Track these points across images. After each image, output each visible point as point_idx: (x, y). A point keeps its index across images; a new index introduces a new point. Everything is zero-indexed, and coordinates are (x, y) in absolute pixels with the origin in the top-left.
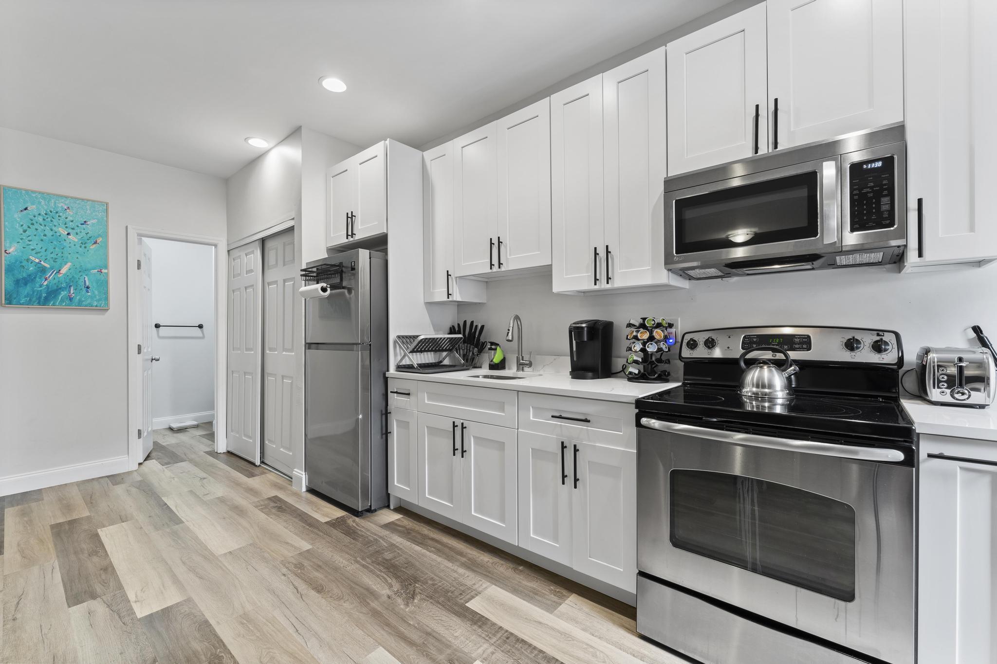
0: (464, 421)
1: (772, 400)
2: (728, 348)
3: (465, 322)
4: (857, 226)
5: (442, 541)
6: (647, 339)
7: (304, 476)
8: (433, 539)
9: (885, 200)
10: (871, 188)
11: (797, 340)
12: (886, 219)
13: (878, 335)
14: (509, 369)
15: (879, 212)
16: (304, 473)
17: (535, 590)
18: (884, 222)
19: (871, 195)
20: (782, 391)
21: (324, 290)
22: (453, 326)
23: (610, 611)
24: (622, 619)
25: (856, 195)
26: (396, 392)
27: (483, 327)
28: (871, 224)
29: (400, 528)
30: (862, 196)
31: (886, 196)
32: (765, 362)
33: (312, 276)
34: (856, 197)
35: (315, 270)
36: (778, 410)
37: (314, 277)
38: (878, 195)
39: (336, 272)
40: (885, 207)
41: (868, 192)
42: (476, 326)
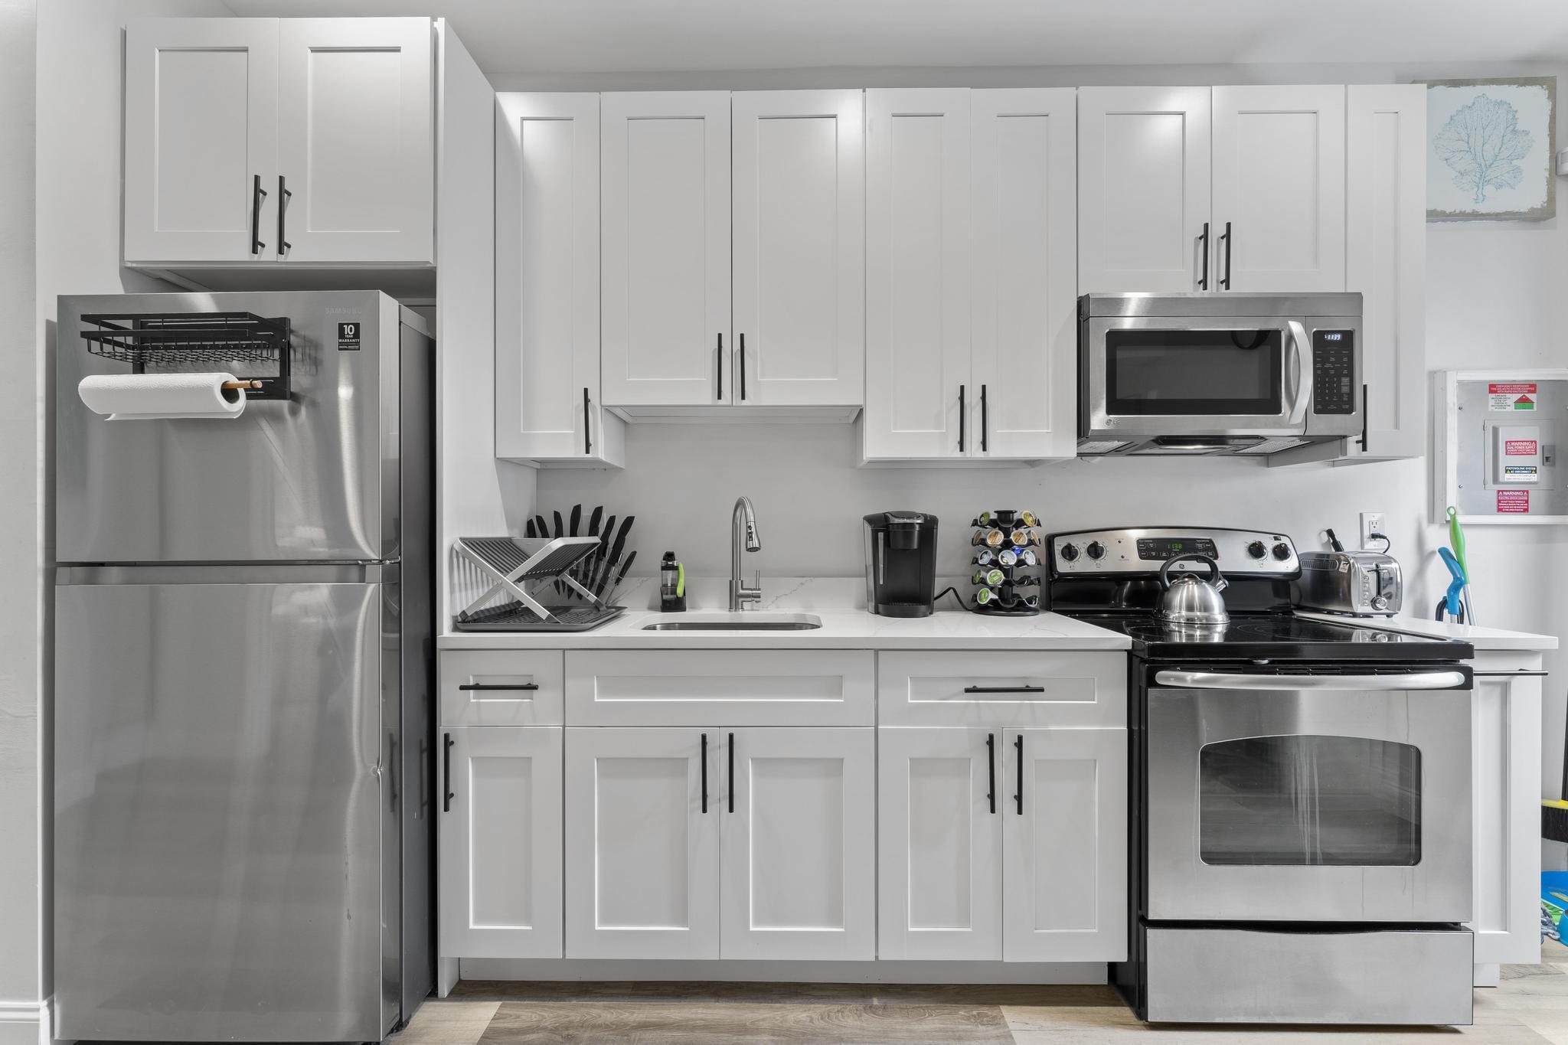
0: (731, 730)
1: (1208, 626)
2: (1122, 557)
3: (577, 511)
4: (1319, 407)
5: (672, 1021)
6: (1001, 545)
7: (44, 1015)
8: (644, 1026)
9: (1345, 380)
10: (1332, 363)
11: (1200, 546)
12: (1346, 403)
13: (1276, 539)
14: (693, 608)
15: (1340, 395)
16: (42, 1004)
17: (947, 1032)
18: (1344, 407)
19: (1332, 372)
20: (1220, 614)
21: (229, 393)
22: (539, 519)
23: (1073, 1008)
24: (1099, 1013)
25: (1319, 369)
26: (477, 687)
27: (629, 521)
28: (1332, 407)
29: (534, 1036)
30: (1325, 371)
31: (1346, 376)
32: (1192, 576)
33: (120, 344)
34: (1319, 372)
35: (128, 324)
36: (1217, 639)
37: (128, 347)
38: (1339, 375)
39: (271, 344)
40: (1345, 389)
41: (1330, 368)
42: (612, 520)
